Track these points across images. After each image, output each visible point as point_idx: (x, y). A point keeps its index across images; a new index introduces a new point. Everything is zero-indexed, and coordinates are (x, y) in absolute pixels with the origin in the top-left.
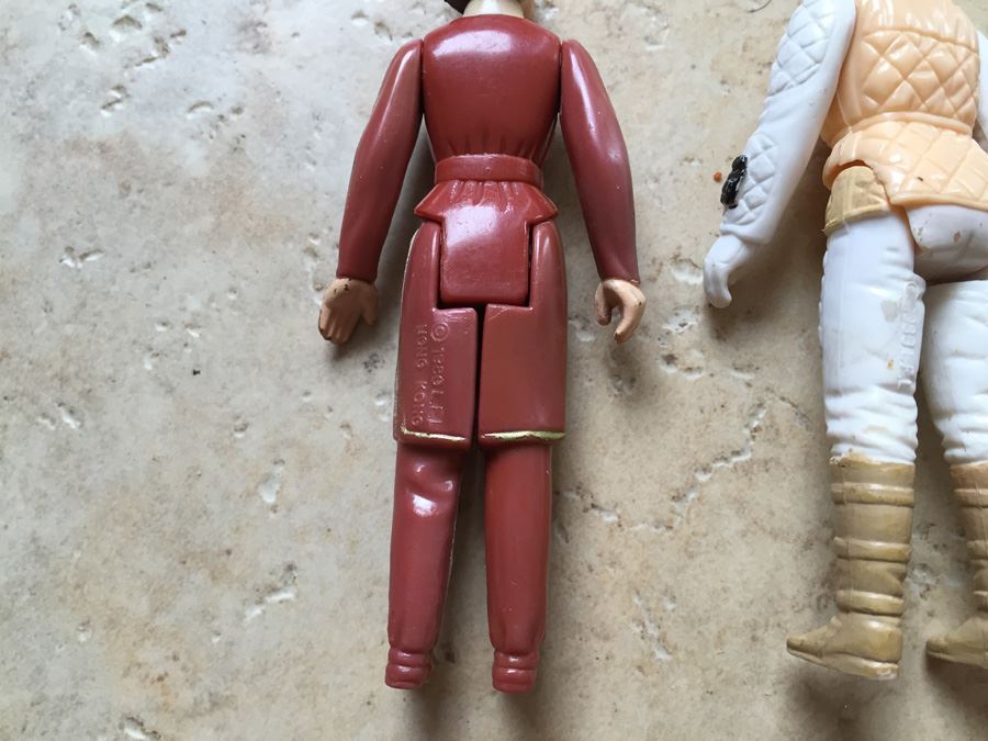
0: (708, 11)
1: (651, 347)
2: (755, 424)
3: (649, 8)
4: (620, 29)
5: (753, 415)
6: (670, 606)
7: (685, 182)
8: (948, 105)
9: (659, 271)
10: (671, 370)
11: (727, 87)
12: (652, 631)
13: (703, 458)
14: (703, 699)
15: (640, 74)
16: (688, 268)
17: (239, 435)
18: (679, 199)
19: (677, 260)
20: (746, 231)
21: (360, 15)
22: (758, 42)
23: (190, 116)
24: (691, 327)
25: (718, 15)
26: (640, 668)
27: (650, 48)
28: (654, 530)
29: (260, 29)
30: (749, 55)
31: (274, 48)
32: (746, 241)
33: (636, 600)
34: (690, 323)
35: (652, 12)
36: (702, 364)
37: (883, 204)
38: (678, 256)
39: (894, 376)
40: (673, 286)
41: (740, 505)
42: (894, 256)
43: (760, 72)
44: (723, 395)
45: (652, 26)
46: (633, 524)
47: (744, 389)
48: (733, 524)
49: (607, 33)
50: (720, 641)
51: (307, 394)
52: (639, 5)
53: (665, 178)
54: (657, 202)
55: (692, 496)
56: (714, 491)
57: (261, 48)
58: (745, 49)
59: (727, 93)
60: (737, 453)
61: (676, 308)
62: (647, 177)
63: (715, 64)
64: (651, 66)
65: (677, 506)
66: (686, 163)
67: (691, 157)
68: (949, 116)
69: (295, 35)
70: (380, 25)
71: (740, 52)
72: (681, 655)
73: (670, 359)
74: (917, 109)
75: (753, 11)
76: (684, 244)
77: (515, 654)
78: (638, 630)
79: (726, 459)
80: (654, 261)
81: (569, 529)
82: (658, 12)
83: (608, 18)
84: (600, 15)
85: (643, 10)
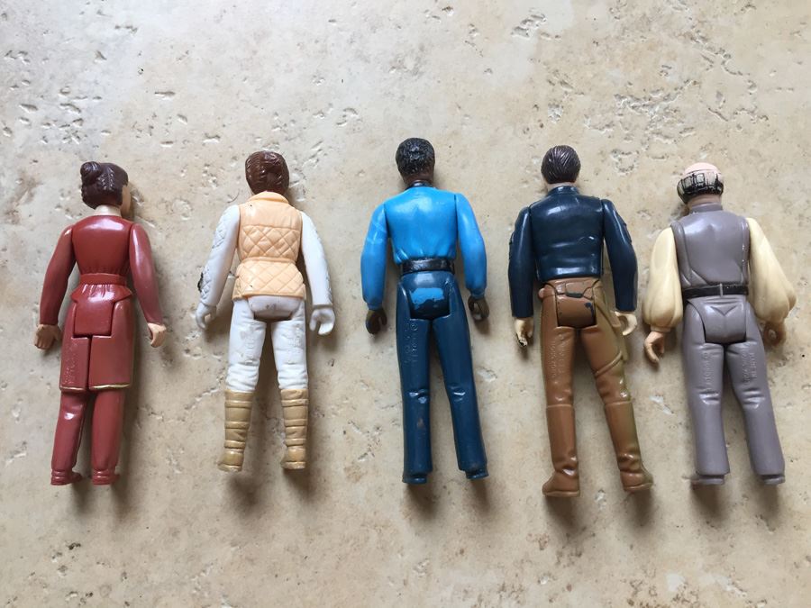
1: (181, 346)
2: (221, 377)
3: (185, 201)
4: (172, 211)
5: (221, 373)
6: (182, 452)
8: (277, 252)
9: (185, 314)
10: (187, 356)
12: (174, 462)
13: (199, 391)
14: (193, 488)
15: (180, 230)
17: (3, 389)
20: (204, 301)
21: (59, 206)
24: (197, 338)
26: (168, 477)
27: (184, 219)
28: (177, 422)
29: (15, 214)
31: (21, 222)
32: (206, 305)
33: (168, 450)
34: (197, 336)
35: (186, 203)
36: (201, 352)
37: (240, 296)
39: (242, 360)
41: (212, 409)
42: (244, 314)
44: (208, 365)
45: (186, 209)
46: (169, 419)
47: (217, 362)
48: (209, 418)
49: (166, 212)
50: (201, 464)
51: (32, 371)
52: (180, 200)
54: (185, 285)
55: (194, 407)
56: (203, 404)
57: (16, 222)
60: (213, 389)
61: (191, 330)
63: (212, 226)
64: (185, 227)
65: (187, 412)
68: (278, 257)
69: (30, 216)
70: (68, 210)
72: (185, 471)
73: (188, 351)
74: (262, 255)
77: (100, 470)
78: (168, 462)
79: (208, 392)
80: (182, 310)
81: (142, 423)
82: (189, 203)
83: (167, 206)
84: (164, 204)
85: (182, 202)
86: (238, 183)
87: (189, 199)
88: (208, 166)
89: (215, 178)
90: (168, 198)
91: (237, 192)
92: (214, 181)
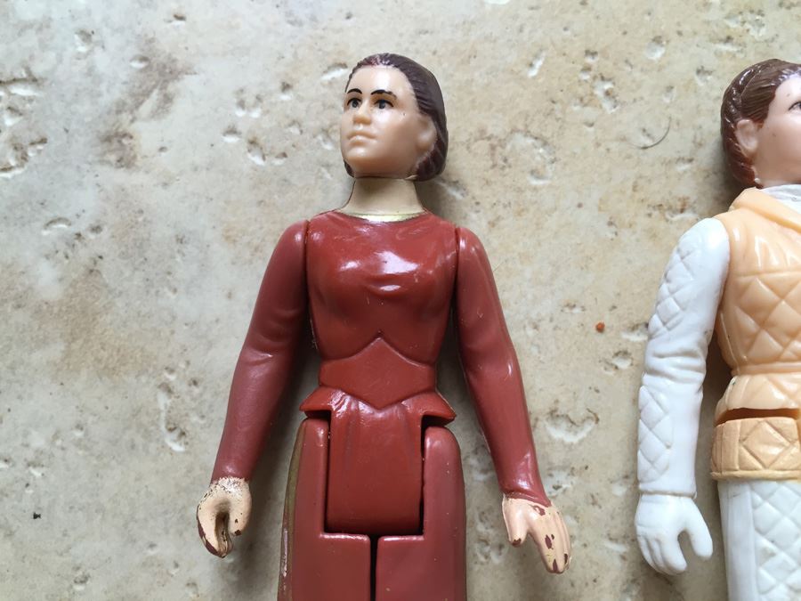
0: (598, 145)
3: (536, 138)
4: (505, 160)
7: (566, 331)
11: (613, 229)
15: (523, 210)
16: (564, 424)
17: (79, 588)
18: (558, 348)
19: (553, 415)
21: (232, 131)
22: (650, 181)
23: (45, 233)
24: (565, 491)
25: (608, 150)
27: (535, 182)
29: (125, 141)
30: (639, 195)
31: (139, 162)
34: (564, 486)
35: (538, 143)
38: (555, 411)
40: (548, 444)
43: (650, 215)
44: (595, 568)
45: (538, 158)
49: (491, 163)
51: (152, 546)
52: (526, 136)
53: (545, 325)
54: (535, 350)
57: (126, 162)
58: (635, 188)
59: (614, 236)
61: (550, 469)
62: (526, 322)
63: (602, 205)
64: (536, 202)
66: (567, 310)
67: (573, 303)
69: (162, 149)
70: (253, 142)
71: (629, 192)
75: (645, 148)
76: (563, 399)
82: (545, 144)
83: (493, 148)
84: (485, 144)
85: (530, 141)
86: (667, 100)
87: (547, 134)
88: (594, 54)
89: (608, 86)
90: (496, 127)
91: (664, 124)
92: (607, 93)
